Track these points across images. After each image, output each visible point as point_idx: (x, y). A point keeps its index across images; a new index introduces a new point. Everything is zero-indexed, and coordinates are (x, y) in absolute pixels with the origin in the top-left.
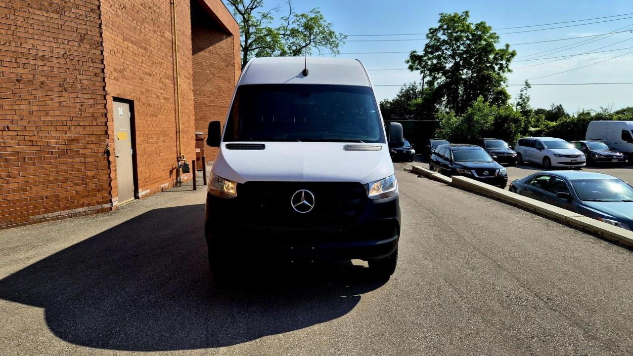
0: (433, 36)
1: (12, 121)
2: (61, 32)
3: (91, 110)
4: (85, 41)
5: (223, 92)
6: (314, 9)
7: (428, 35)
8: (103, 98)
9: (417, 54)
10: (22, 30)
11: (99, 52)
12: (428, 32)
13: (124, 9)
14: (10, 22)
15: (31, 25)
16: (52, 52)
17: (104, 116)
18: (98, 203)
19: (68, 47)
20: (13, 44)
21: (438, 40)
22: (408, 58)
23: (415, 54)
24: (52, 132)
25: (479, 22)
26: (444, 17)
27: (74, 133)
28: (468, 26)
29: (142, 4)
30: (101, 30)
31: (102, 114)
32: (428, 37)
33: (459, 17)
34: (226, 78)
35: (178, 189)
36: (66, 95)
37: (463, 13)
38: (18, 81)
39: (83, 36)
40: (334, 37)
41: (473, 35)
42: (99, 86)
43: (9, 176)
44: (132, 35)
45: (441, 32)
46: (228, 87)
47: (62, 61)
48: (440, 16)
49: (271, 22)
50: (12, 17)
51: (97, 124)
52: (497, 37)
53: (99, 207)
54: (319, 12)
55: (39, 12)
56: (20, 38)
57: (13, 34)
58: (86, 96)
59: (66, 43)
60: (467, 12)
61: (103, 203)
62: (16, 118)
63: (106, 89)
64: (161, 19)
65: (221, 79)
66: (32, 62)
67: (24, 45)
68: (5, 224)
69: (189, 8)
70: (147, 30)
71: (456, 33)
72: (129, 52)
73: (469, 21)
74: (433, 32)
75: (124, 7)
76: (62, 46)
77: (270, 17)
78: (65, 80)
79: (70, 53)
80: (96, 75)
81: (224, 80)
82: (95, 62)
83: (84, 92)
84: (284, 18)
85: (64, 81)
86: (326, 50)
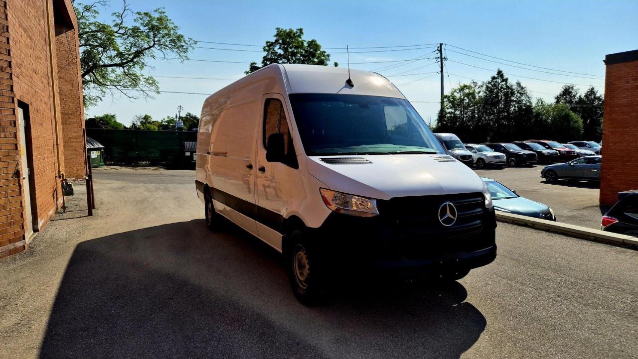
0: (270, 49)
5: (65, 95)
6: (159, 9)
7: (265, 47)
8: (11, 100)
9: (256, 65)
12: (265, 45)
17: (13, 125)
18: (10, 241)
21: (275, 53)
22: (248, 69)
25: (310, 40)
26: (281, 31)
28: (302, 43)
30: (6, 10)
31: (11, 122)
32: (265, 50)
33: (294, 34)
34: (68, 80)
35: (65, 215)
37: (298, 30)
40: (182, 41)
41: (306, 52)
42: (6, 85)
44: (23, 19)
45: (278, 46)
46: (71, 90)
48: (277, 30)
49: (95, 17)
51: (5, 136)
52: (328, 56)
53: (11, 246)
54: (164, 13)
60: (301, 30)
61: (15, 240)
63: (14, 89)
65: (63, 80)
70: (31, 14)
71: (291, 48)
72: (22, 41)
73: (303, 37)
74: (270, 45)
77: (95, 11)
81: (66, 81)
82: (4, 53)
84: (117, 14)
86: (172, 54)
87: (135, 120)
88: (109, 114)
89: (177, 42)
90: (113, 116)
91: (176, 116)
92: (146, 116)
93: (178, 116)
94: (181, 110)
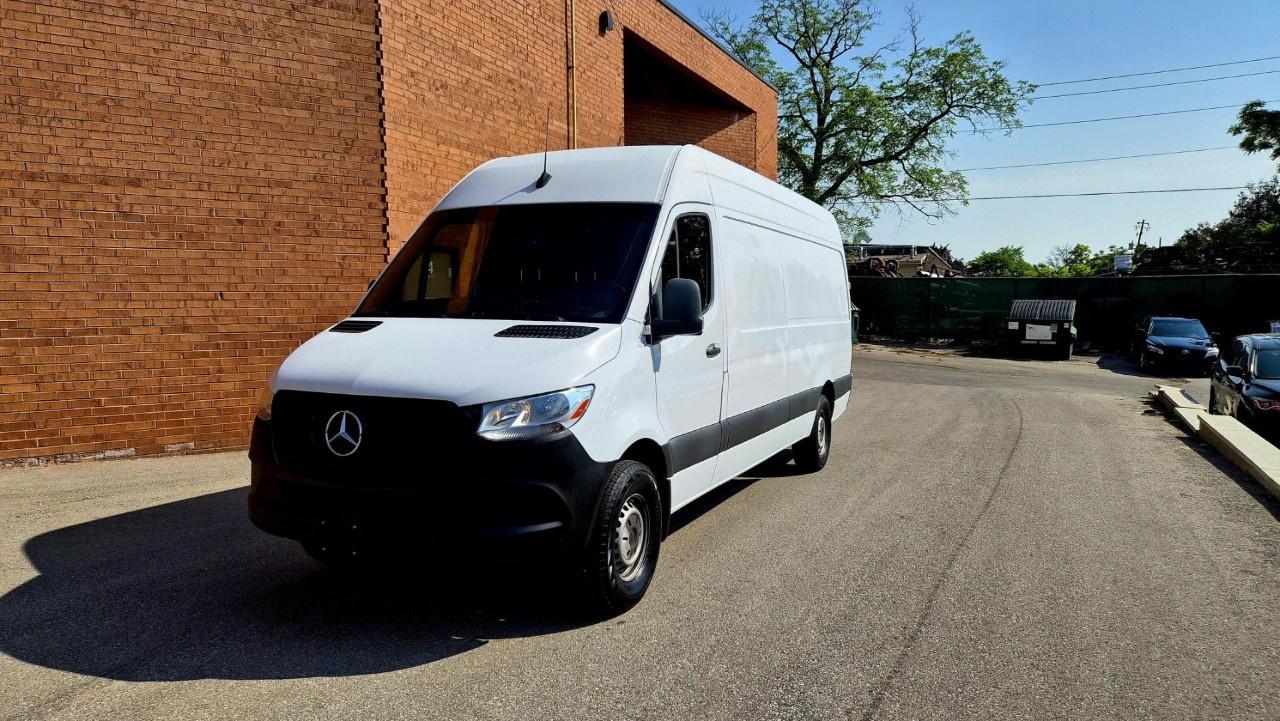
1: (228, 285)
2: (312, 139)
3: (360, 265)
4: (354, 150)
6: (959, 35)
8: (382, 243)
9: (1264, 108)
10: (249, 141)
11: (378, 168)
13: (441, 90)
14: (232, 131)
15: (263, 133)
16: (297, 174)
19: (322, 163)
20: (234, 164)
22: (1237, 122)
23: (1259, 109)
24: (292, 302)
27: (328, 303)
29: (490, 76)
30: (382, 130)
36: (317, 241)
38: (240, 222)
39: (350, 143)
40: (1005, 91)
42: (375, 224)
43: (220, 371)
44: (459, 132)
47: (313, 186)
50: (233, 123)
54: (971, 40)
55: (276, 111)
56: (245, 154)
57: (234, 150)
58: (351, 242)
59: (321, 156)
62: (235, 280)
63: (389, 229)
64: (539, 99)
66: (263, 191)
67: (251, 165)
68: (211, 445)
69: (621, 71)
70: (501, 121)
72: (450, 163)
75: (442, 86)
76: (314, 162)
77: (880, 65)
78: (317, 217)
79: (327, 172)
80: (370, 206)
82: (369, 185)
83: (348, 236)
84: (902, 64)
85: (315, 219)
86: (988, 121)
87: (1053, 258)
88: (1010, 247)
89: (992, 95)
90: (1017, 251)
91: (1131, 246)
92: (1078, 247)
93: (1136, 244)
94: (1144, 230)
